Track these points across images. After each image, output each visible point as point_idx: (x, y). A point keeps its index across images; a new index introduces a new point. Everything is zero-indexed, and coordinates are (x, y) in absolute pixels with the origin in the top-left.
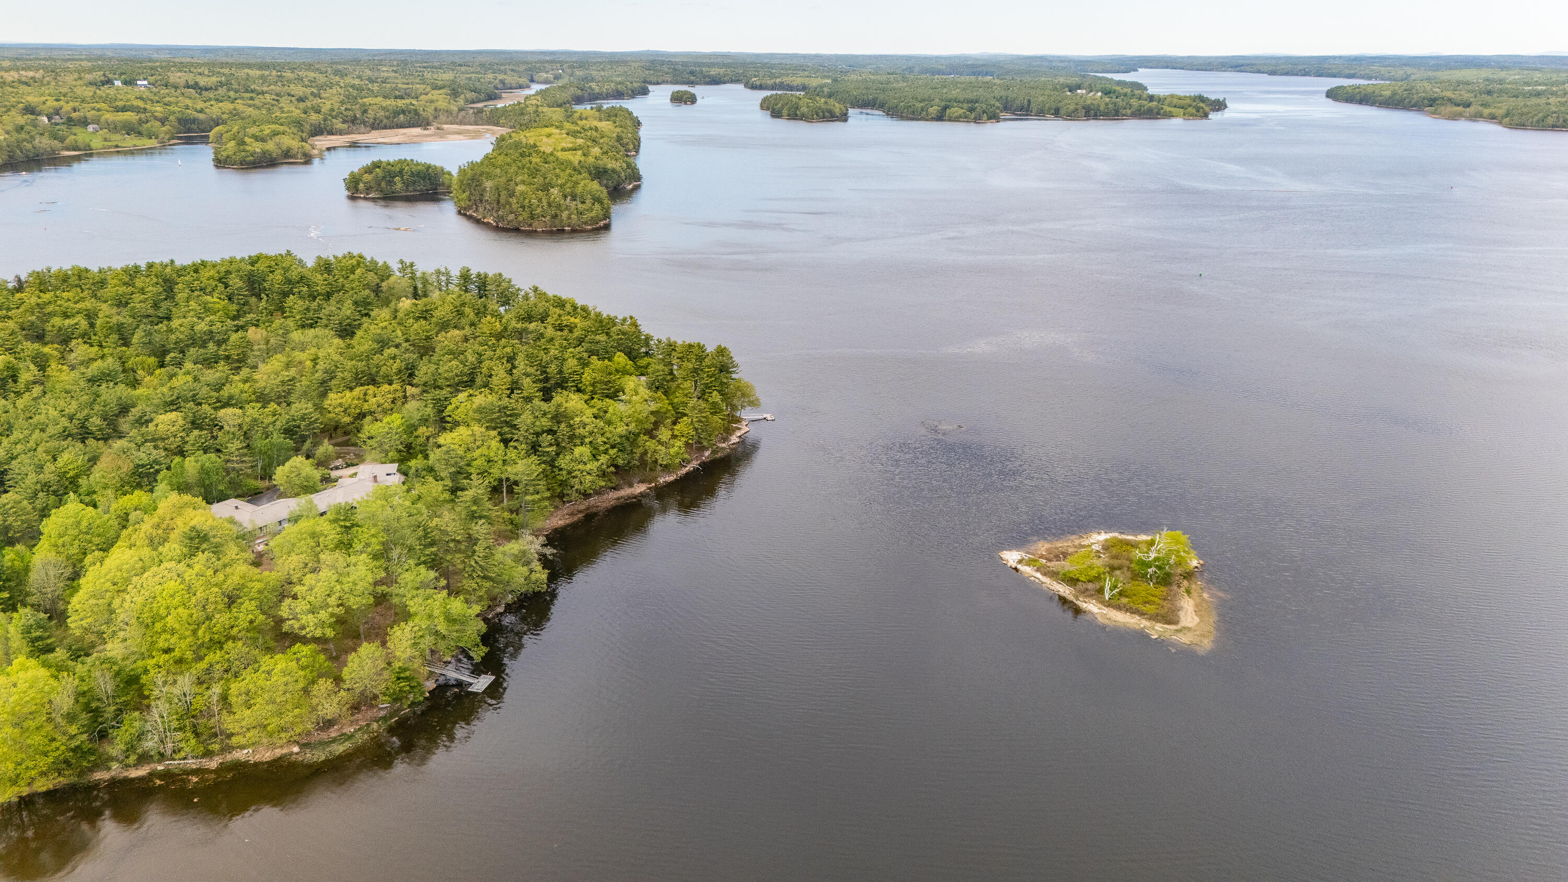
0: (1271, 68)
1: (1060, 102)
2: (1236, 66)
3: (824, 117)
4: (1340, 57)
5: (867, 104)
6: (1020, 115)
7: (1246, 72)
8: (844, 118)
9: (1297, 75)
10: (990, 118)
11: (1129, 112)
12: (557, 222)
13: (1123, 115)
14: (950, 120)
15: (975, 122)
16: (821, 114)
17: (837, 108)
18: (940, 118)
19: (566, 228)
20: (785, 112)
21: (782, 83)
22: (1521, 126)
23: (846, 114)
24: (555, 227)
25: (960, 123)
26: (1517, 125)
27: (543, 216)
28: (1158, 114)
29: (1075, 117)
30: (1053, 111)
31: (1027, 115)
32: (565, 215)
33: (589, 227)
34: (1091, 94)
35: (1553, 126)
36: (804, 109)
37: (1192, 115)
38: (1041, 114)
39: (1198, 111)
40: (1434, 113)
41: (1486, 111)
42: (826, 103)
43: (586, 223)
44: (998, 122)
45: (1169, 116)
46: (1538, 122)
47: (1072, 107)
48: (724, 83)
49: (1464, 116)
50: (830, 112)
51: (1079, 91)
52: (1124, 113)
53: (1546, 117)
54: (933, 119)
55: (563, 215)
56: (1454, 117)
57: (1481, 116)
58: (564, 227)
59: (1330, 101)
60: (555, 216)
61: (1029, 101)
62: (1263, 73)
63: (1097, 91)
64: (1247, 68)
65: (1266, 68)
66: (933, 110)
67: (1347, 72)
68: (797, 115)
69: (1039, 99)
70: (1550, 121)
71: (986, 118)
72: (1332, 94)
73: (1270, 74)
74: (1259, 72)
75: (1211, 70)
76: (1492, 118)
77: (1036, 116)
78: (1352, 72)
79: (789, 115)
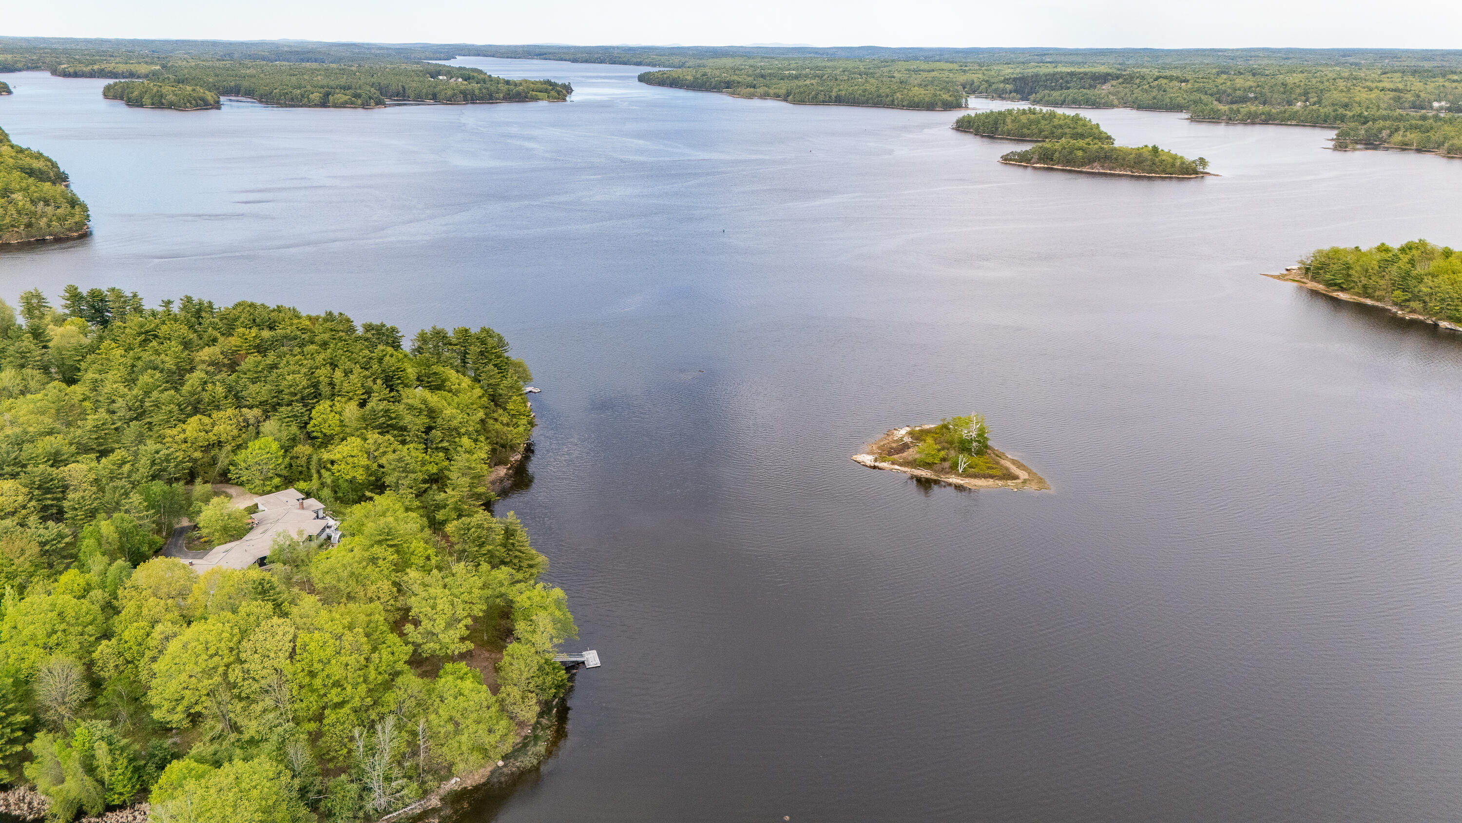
0: (571, 57)
1: (435, 88)
2: (540, 55)
3: (198, 106)
4: (618, 48)
5: (234, 91)
6: (397, 100)
7: (550, 59)
8: (217, 106)
9: (594, 62)
10: (377, 104)
11: (501, 95)
12: (33, 231)
13: (497, 99)
14: (336, 106)
15: (363, 108)
16: (193, 102)
17: (210, 96)
18: (324, 104)
19: (48, 238)
20: (146, 100)
21: (103, 70)
22: (801, 102)
23: (218, 102)
24: (32, 237)
25: (346, 109)
26: (799, 101)
27: (13, 226)
28: (526, 97)
29: (455, 101)
30: (430, 96)
31: (405, 100)
32: (43, 222)
33: (75, 234)
34: (453, 80)
35: (823, 102)
36: (171, 97)
37: (555, 98)
38: (419, 99)
39: (559, 94)
40: (734, 94)
41: (771, 91)
42: (194, 90)
43: (70, 230)
44: (385, 107)
45: (535, 99)
46: (813, 98)
47: (450, 93)
48: (20, 70)
49: (756, 96)
50: (202, 99)
51: (441, 77)
52: (497, 97)
53: (817, 94)
54: (316, 106)
55: (41, 223)
56: (750, 96)
57: (769, 95)
58: (44, 236)
59: (643, 84)
60: (29, 225)
61: (403, 87)
62: (565, 60)
63: (458, 77)
64: (551, 56)
65: (567, 57)
66: (316, 96)
67: (635, 60)
68: (163, 104)
69: (413, 85)
70: (821, 97)
71: (374, 104)
72: (642, 79)
73: (573, 62)
74: (562, 60)
75: (519, 58)
76: (777, 96)
77: (414, 101)
78: (638, 60)
79: (153, 104)
